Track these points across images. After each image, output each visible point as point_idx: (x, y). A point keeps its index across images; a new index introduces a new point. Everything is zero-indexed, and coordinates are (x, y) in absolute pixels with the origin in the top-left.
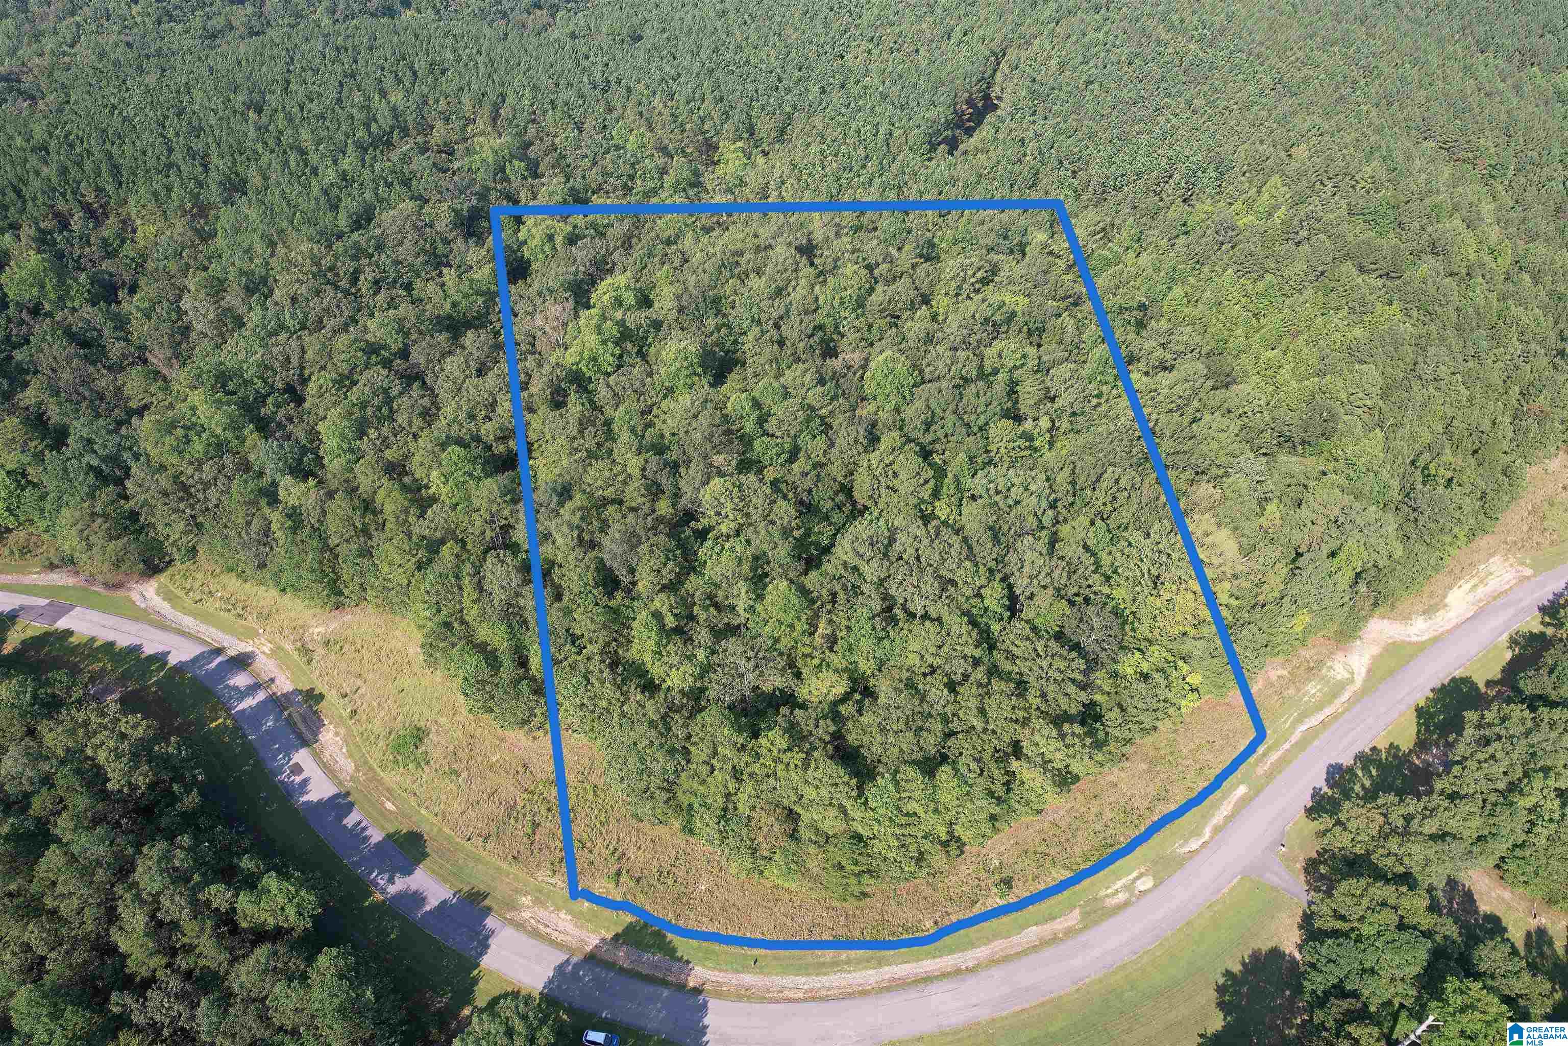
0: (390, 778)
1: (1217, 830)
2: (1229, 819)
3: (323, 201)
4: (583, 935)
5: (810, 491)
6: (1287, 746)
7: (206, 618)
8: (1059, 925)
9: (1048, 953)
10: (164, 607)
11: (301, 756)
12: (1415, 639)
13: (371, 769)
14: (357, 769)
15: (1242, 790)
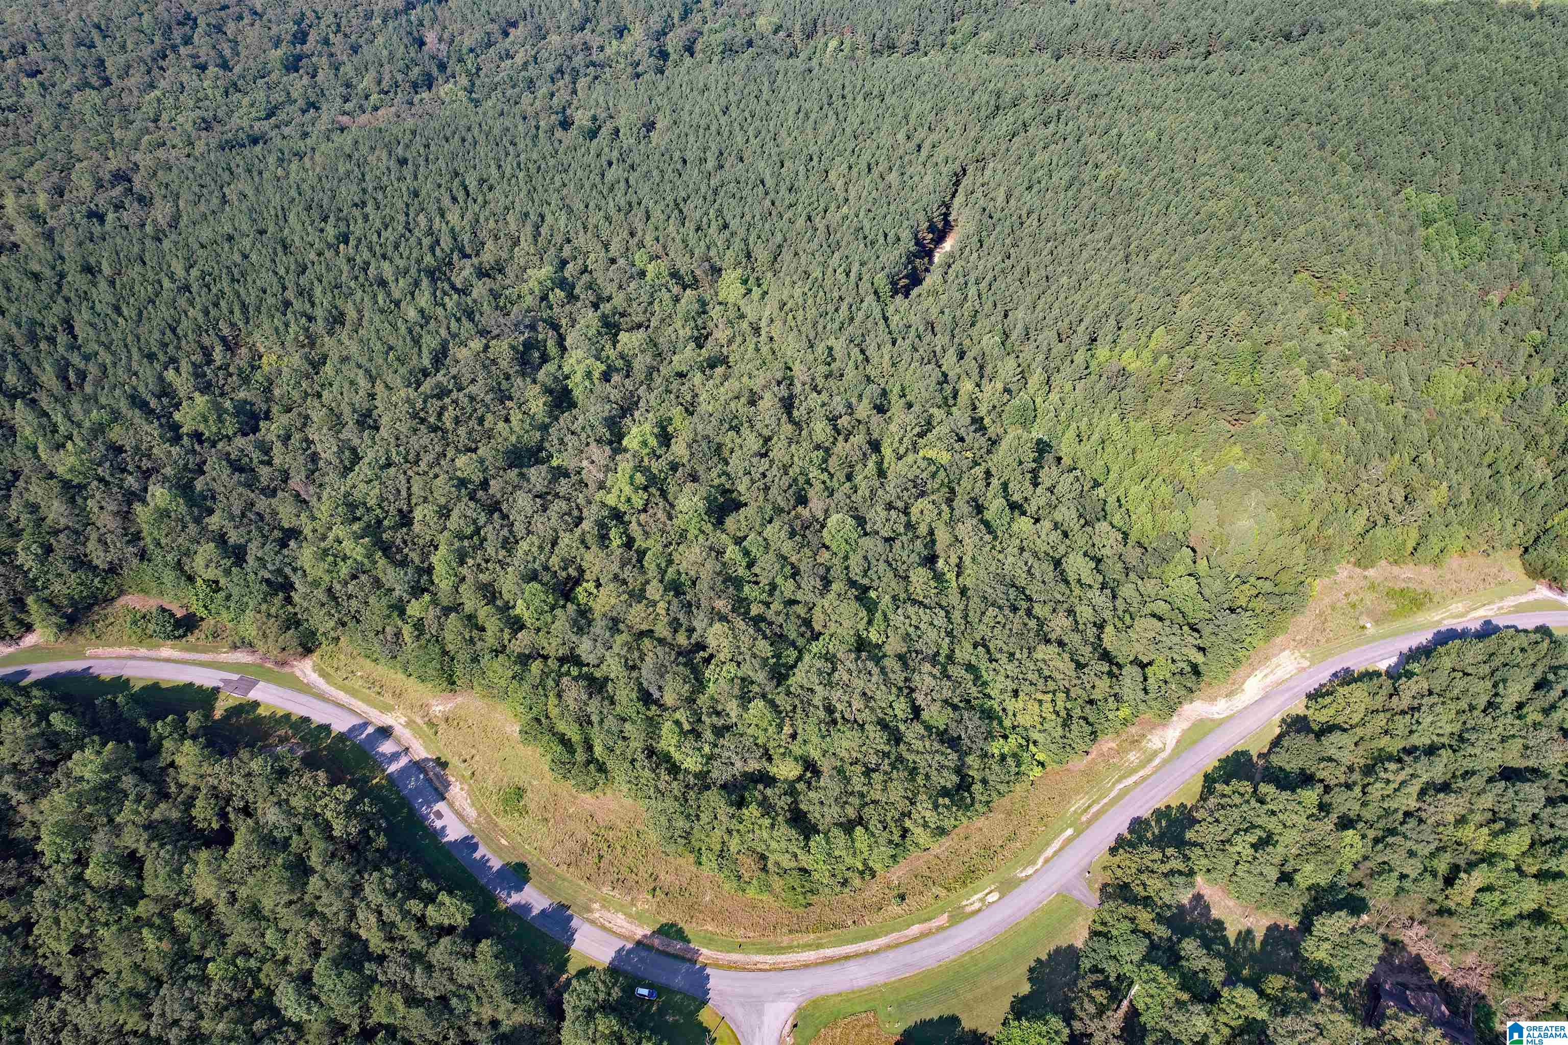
0: (502, 822)
1: (1047, 861)
2: (1056, 853)
3: (408, 339)
4: (633, 928)
5: (781, 626)
6: (1106, 800)
7: (353, 693)
8: (934, 924)
9: (925, 942)
10: (321, 683)
11: (440, 806)
12: (1216, 716)
13: (489, 816)
14: (479, 815)
15: (1069, 832)
